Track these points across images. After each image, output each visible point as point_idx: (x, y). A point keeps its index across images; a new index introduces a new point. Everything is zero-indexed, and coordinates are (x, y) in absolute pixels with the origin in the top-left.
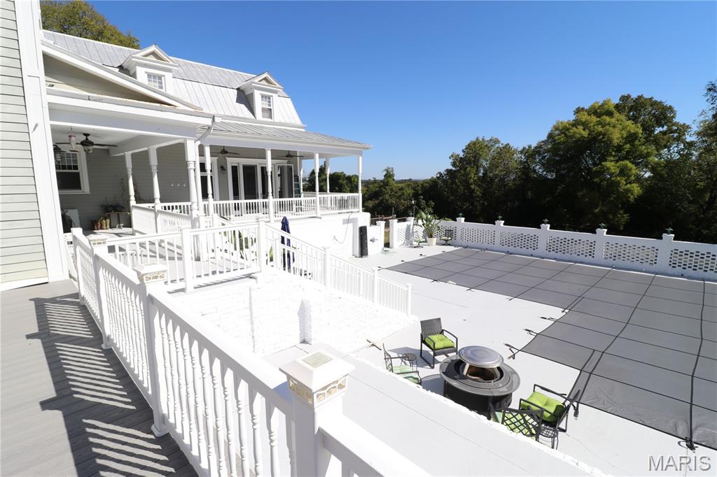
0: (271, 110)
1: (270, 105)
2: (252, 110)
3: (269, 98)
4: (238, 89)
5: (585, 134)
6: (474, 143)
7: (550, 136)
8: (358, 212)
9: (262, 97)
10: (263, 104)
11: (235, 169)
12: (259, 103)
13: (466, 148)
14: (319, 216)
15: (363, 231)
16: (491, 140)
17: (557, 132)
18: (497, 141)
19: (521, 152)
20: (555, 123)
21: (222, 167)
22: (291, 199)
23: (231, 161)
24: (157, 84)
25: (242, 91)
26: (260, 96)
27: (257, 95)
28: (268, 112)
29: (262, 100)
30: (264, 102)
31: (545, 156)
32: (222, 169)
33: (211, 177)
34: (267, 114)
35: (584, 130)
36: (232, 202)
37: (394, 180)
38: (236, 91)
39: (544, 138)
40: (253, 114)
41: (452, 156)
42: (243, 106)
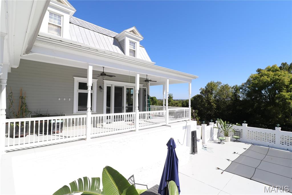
0: (135, 51)
1: (134, 48)
2: (123, 50)
3: (134, 44)
4: (114, 38)
5: (269, 79)
6: (211, 84)
7: (248, 81)
8: (189, 120)
9: (130, 42)
10: (130, 47)
11: (109, 89)
12: (128, 47)
13: (207, 86)
14: (168, 124)
15: (194, 134)
16: (217, 82)
17: (252, 79)
18: (220, 83)
19: (233, 88)
20: (251, 75)
21: (100, 87)
22: (144, 112)
23: (107, 83)
24: (57, 21)
25: (117, 39)
26: (129, 42)
27: (127, 41)
28: (133, 52)
29: (130, 45)
30: (131, 46)
31: (246, 90)
32: (100, 88)
33: (91, 94)
34: (132, 54)
35: (268, 77)
36: (105, 115)
37: (172, 99)
38: (113, 39)
39: (245, 82)
40: (124, 52)
41: (201, 89)
42: (117, 47)
